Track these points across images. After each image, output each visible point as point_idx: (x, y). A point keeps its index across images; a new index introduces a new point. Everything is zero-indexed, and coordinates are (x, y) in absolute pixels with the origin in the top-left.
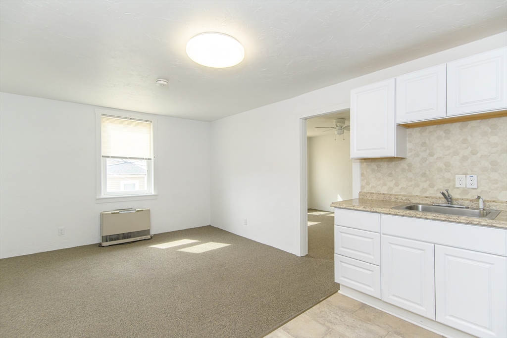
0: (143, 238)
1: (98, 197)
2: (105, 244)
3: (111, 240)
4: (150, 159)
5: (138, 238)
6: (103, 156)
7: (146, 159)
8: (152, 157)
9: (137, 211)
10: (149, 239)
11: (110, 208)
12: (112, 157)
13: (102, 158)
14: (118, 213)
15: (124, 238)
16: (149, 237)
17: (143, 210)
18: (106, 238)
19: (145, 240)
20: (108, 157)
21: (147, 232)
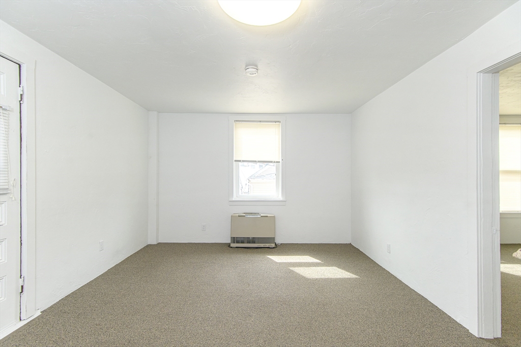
0: (267, 245)
1: (230, 199)
2: (233, 245)
3: (238, 242)
4: (279, 162)
5: (262, 245)
6: (235, 161)
7: (274, 162)
8: (280, 161)
9: (262, 216)
10: (274, 248)
11: (240, 210)
12: (243, 161)
13: (234, 162)
14: (244, 216)
15: (249, 242)
16: (273, 245)
17: (267, 216)
18: (234, 240)
19: (269, 248)
20: (240, 161)
21: (272, 240)
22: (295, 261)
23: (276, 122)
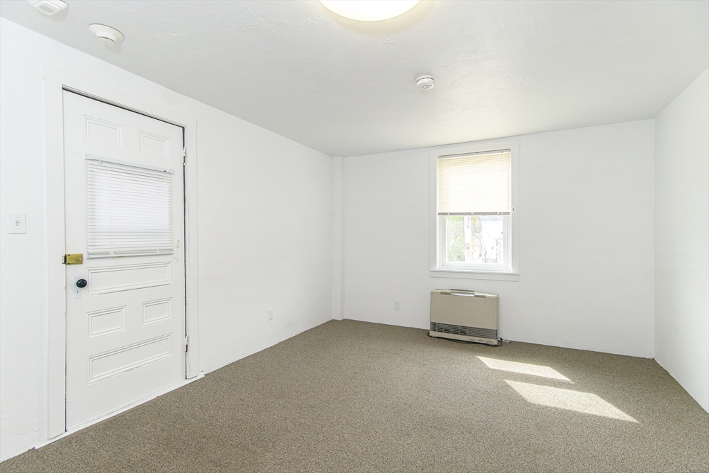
0: (485, 340)
1: (432, 269)
2: (433, 333)
3: (440, 330)
4: (508, 213)
5: (476, 339)
6: (439, 214)
7: (500, 214)
8: (510, 211)
9: (476, 296)
10: (495, 346)
11: (446, 285)
12: (451, 214)
13: (438, 217)
14: (449, 294)
15: (456, 332)
16: (495, 342)
17: (485, 297)
18: (435, 326)
19: (487, 345)
20: (446, 214)
21: (494, 333)
22: (521, 372)
23: (502, 151)
